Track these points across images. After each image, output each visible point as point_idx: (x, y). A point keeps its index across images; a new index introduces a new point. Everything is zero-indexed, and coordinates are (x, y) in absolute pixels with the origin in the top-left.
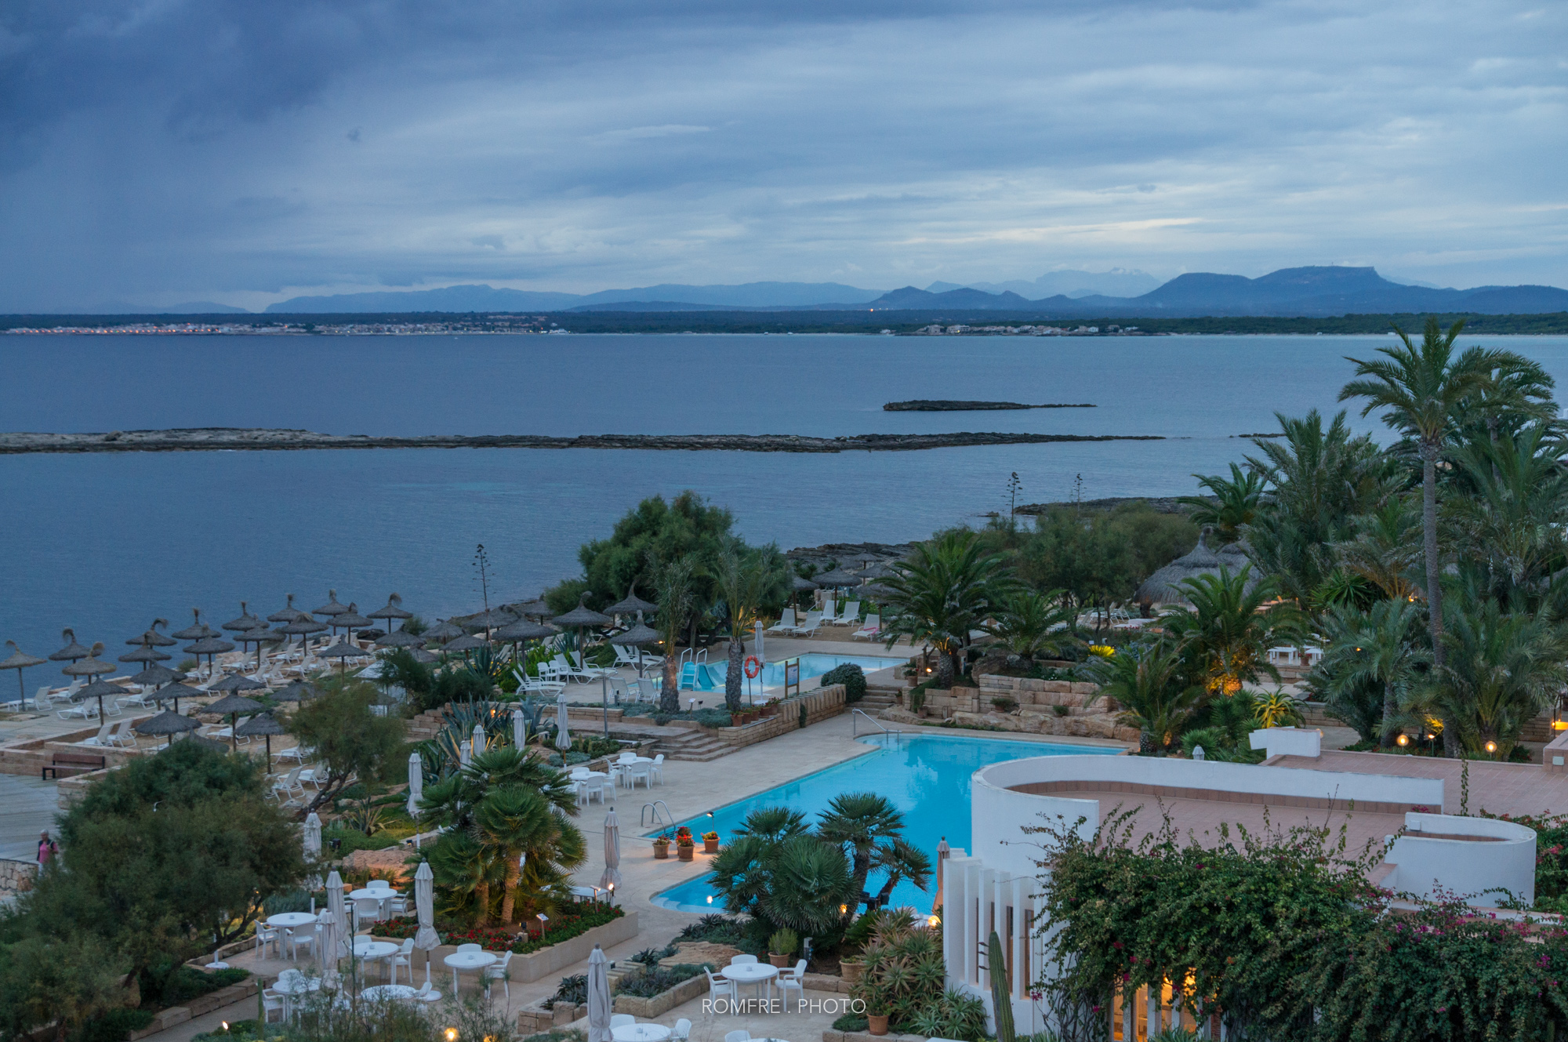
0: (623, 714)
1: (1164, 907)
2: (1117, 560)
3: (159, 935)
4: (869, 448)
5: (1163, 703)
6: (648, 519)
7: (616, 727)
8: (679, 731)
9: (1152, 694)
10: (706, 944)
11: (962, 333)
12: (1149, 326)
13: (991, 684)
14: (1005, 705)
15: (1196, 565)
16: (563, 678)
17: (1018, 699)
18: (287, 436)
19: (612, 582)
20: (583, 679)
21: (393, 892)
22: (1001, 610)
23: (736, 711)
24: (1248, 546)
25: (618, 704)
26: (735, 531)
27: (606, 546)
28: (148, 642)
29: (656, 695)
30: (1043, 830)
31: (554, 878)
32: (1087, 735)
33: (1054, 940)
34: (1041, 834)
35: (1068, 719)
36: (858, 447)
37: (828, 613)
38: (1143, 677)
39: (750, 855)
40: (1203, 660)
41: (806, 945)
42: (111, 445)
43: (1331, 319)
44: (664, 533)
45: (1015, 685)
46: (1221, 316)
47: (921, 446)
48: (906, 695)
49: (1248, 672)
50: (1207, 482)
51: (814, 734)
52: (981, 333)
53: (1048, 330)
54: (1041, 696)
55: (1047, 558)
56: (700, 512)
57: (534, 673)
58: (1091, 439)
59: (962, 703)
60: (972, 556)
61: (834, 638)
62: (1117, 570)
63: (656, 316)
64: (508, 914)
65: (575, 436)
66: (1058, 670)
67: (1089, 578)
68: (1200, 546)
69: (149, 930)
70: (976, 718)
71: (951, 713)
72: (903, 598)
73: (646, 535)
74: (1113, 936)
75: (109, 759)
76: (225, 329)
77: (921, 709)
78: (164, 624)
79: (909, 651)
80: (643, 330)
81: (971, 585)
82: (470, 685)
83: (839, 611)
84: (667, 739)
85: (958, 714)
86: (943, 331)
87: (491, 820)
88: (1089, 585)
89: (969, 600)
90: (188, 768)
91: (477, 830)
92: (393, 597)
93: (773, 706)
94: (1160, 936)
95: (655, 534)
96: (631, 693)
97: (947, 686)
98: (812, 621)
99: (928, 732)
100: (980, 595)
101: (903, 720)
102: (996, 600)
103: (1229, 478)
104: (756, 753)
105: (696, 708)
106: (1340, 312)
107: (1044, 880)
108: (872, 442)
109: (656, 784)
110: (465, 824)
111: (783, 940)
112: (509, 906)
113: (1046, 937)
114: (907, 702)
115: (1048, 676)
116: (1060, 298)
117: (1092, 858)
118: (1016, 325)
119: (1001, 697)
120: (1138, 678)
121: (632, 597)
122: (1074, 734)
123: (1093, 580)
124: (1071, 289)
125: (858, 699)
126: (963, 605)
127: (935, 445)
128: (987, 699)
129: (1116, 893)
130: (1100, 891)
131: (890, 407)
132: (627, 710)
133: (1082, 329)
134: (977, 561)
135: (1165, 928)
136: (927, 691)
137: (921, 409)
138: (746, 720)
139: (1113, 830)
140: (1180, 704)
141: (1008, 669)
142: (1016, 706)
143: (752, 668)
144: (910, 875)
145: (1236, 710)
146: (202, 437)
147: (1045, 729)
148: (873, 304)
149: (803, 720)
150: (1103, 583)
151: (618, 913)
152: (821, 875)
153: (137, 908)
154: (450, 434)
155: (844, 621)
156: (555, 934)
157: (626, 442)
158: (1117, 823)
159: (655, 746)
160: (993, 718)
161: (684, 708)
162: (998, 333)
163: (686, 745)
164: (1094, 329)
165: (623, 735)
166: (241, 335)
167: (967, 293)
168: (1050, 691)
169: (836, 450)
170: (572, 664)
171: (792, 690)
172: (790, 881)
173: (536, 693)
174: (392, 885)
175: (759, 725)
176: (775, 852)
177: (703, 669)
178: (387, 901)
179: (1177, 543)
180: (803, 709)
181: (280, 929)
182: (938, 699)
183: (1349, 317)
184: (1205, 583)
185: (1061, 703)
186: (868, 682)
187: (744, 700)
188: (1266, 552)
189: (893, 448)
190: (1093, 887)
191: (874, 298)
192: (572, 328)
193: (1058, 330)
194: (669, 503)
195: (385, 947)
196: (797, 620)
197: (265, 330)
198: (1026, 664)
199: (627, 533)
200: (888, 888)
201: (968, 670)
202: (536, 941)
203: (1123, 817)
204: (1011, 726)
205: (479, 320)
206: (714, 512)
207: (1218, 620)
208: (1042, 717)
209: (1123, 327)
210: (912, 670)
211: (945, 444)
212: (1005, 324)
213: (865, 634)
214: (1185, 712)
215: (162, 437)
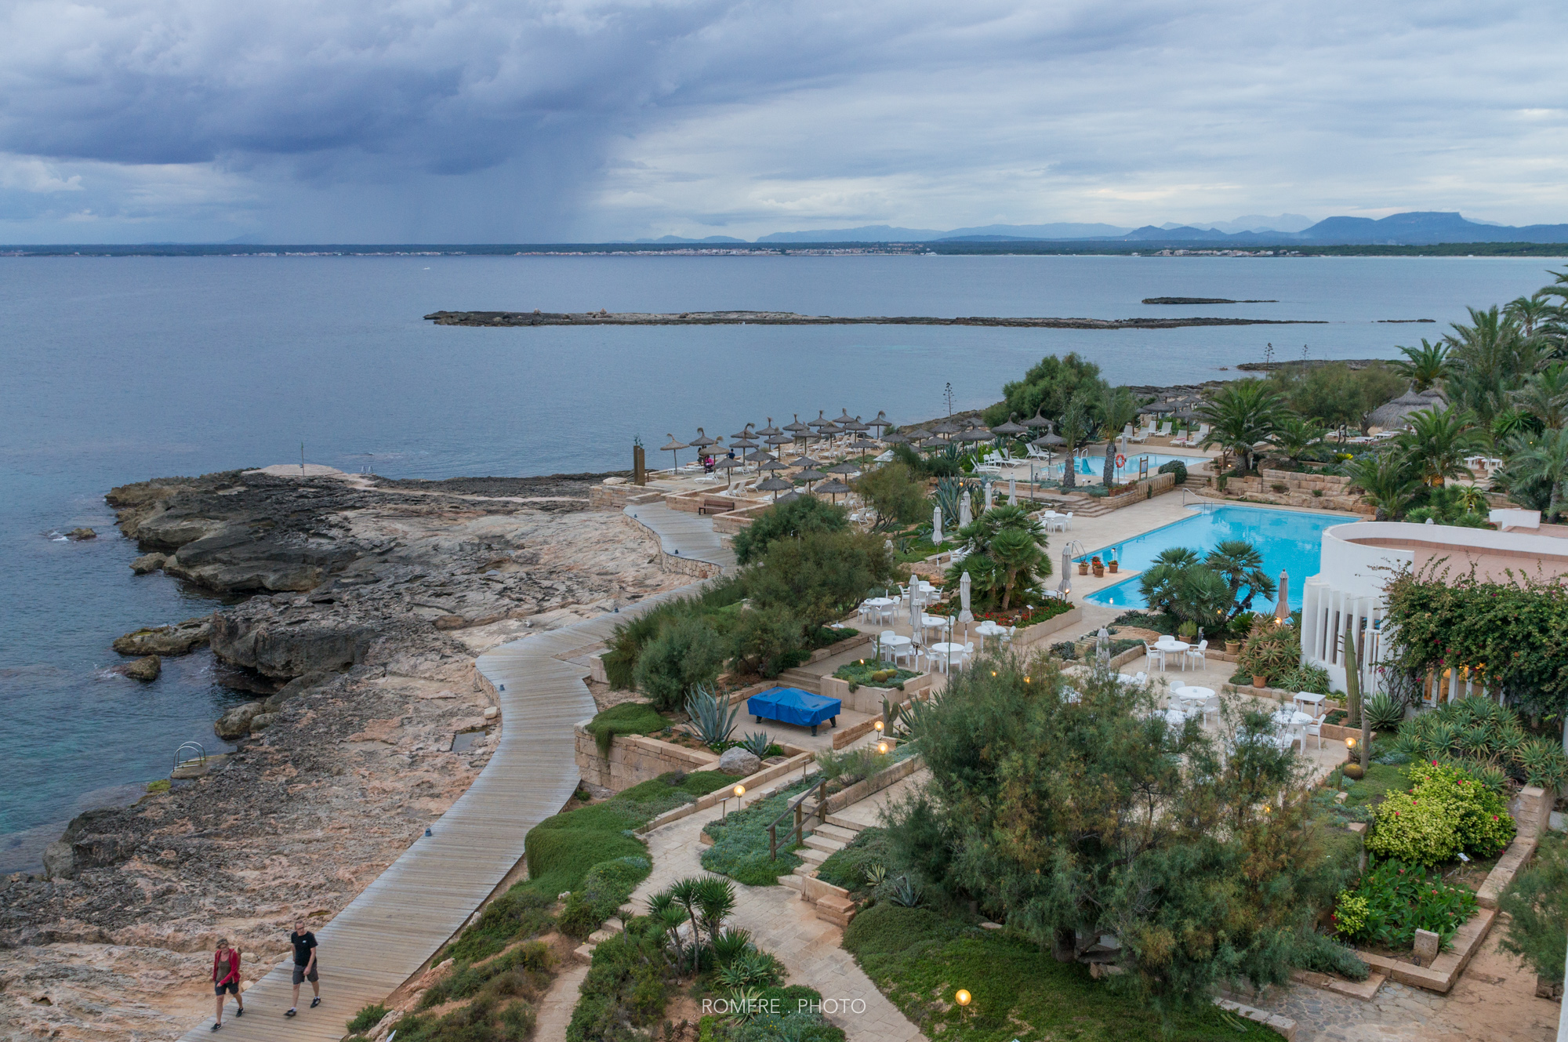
0: (1040, 487)
1: (1469, 620)
2: (1356, 400)
3: (823, 608)
4: (1138, 327)
5: (1394, 491)
6: (1049, 368)
7: (1037, 495)
8: (1076, 498)
9: (1387, 486)
10: (1131, 627)
11: (1184, 255)
12: (1307, 251)
13: (1271, 475)
14: (1279, 489)
15: (1408, 404)
16: (998, 464)
17: (1288, 485)
18: (783, 316)
19: (1026, 407)
20: (1010, 465)
21: (933, 588)
22: (1279, 429)
23: (1109, 486)
24: (1440, 391)
25: (1037, 481)
26: (1101, 377)
27: (1020, 385)
28: (746, 435)
29: (1060, 475)
30: (1387, 569)
31: (1034, 585)
32: (1334, 509)
33: (1392, 636)
34: (1382, 571)
35: (1322, 498)
36: (1130, 326)
37: (1152, 428)
38: (1382, 474)
39: (1165, 575)
40: (1421, 464)
41: (1200, 631)
42: (683, 320)
43: (1429, 246)
44: (1060, 377)
45: (1286, 476)
46: (1354, 244)
47: (1170, 326)
48: (1214, 481)
49: (1454, 471)
50: (1406, 351)
51: (1157, 502)
52: (1195, 255)
53: (1240, 253)
54: (1304, 483)
55: (1310, 398)
56: (1079, 365)
57: (981, 461)
58: (1280, 322)
59: (1251, 487)
60: (1260, 395)
61: (1158, 444)
62: (1355, 406)
63: (990, 244)
64: (1006, 605)
65: (954, 317)
66: (1315, 468)
67: (1336, 411)
68: (1410, 392)
69: (816, 604)
70: (1260, 496)
71: (1244, 492)
72: (1215, 421)
73: (1048, 379)
74: (1434, 636)
75: (737, 504)
76: (734, 252)
77: (1223, 489)
78: (753, 426)
79: (1216, 452)
80: (983, 253)
81: (1260, 414)
82: (946, 467)
83: (1159, 427)
84: (1070, 503)
85: (1248, 494)
86: (1172, 253)
87: (1001, 548)
88: (1336, 415)
89: (1260, 422)
90: (810, 511)
91: (991, 554)
92: (881, 413)
93: (1132, 485)
94: (1466, 638)
95: (1052, 378)
96: (1044, 475)
97: (1241, 475)
98: (1143, 434)
99: (1230, 504)
100: (1266, 419)
101: (1212, 496)
102: (1277, 424)
103: (1421, 349)
104: (1125, 513)
105: (1086, 484)
106: (1436, 242)
107: (1383, 599)
108: (1137, 323)
109: (1067, 530)
110: (984, 550)
111: (1187, 628)
112: (1007, 600)
113: (1387, 634)
114: (1215, 485)
115: (1310, 471)
116: (1247, 233)
117: (1418, 587)
118: (1219, 250)
119: (1277, 484)
120: (1379, 475)
121: (1038, 416)
122: (1325, 508)
123: (1339, 412)
124: (1254, 227)
125: (1182, 482)
126: (1255, 427)
127: (1179, 325)
128: (1267, 485)
129: (1436, 609)
130: (1425, 607)
131: (1147, 302)
132: (1043, 484)
133: (1262, 252)
134: (1263, 398)
135: (1470, 632)
136: (1228, 479)
137: (1166, 303)
138: (1117, 493)
139: (1432, 570)
140: (1405, 491)
141: (1281, 466)
142: (1287, 489)
143: (1120, 462)
144: (1264, 592)
145: (1447, 496)
146: (734, 316)
147: (1306, 504)
148: (1127, 236)
149: (1150, 494)
150: (1345, 414)
151: (1070, 606)
152: (1212, 589)
153: (810, 591)
154: (879, 316)
155: (1162, 434)
156: (1037, 618)
157: (986, 322)
158: (1435, 566)
159: (1062, 507)
160: (1271, 497)
161: (1078, 484)
162: (1207, 255)
163: (1081, 507)
164: (1271, 253)
165: (1042, 500)
166: (744, 255)
167: (1187, 229)
168: (1310, 481)
169: (1117, 327)
170: (1003, 456)
171: (1143, 476)
172: (1190, 591)
173: (984, 473)
174: (931, 584)
175: (1125, 496)
176: (1181, 575)
177: (1085, 462)
178: (930, 593)
179: (1390, 390)
180: (1150, 487)
181: (872, 607)
182: (1235, 484)
183: (1441, 245)
184: (1425, 416)
185: (1317, 488)
186: (1189, 471)
187: (1114, 480)
188: (1455, 395)
189: (1152, 327)
190: (1420, 605)
191: (1126, 233)
192: (939, 252)
193: (1247, 253)
194: (1061, 359)
195: (938, 621)
196: (1134, 433)
197: (757, 252)
198: (1294, 464)
199: (1034, 378)
200: (1249, 598)
201: (1255, 467)
202: (1024, 622)
203: (1439, 562)
204: (1283, 502)
205: (884, 247)
206: (1089, 365)
207: (1433, 439)
208: (1304, 497)
209: (1289, 251)
210: (1218, 465)
211: (1185, 325)
212: (1212, 249)
213: (1178, 442)
214: (1409, 496)
215: (711, 316)
